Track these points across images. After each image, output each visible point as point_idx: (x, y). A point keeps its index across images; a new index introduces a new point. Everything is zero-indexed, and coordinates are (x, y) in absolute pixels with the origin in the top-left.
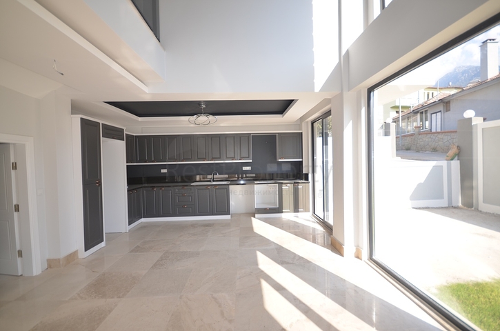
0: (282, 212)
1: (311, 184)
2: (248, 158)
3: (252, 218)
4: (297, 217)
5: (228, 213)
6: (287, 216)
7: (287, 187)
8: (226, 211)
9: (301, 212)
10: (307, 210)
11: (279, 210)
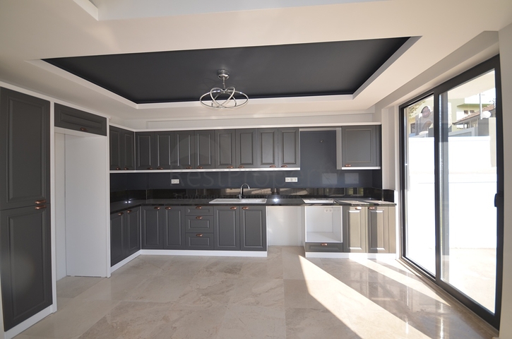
0: (349, 251)
1: (397, 208)
2: (294, 164)
3: (301, 258)
4: (374, 260)
5: (263, 247)
6: (358, 257)
7: (358, 211)
8: (260, 244)
9: (381, 252)
10: (390, 250)
11: (344, 247)
